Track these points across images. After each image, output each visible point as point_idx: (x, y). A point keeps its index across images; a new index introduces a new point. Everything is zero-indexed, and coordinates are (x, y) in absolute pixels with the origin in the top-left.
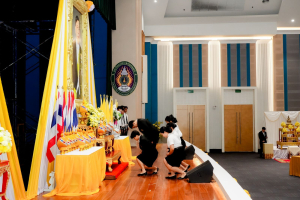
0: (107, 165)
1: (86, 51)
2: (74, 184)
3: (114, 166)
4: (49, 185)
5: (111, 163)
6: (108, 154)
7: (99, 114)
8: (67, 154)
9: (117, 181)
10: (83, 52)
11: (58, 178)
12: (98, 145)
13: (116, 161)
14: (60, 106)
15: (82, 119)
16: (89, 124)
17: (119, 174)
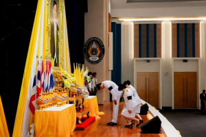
0: (77, 119)
1: (62, 29)
2: (50, 133)
3: (83, 119)
4: (30, 134)
5: (80, 117)
6: (78, 110)
7: (72, 78)
8: (44, 110)
9: (84, 132)
10: (60, 30)
11: (37, 128)
12: (71, 103)
13: (85, 116)
14: (39, 72)
15: (58, 83)
16: (63, 87)
17: (87, 126)
